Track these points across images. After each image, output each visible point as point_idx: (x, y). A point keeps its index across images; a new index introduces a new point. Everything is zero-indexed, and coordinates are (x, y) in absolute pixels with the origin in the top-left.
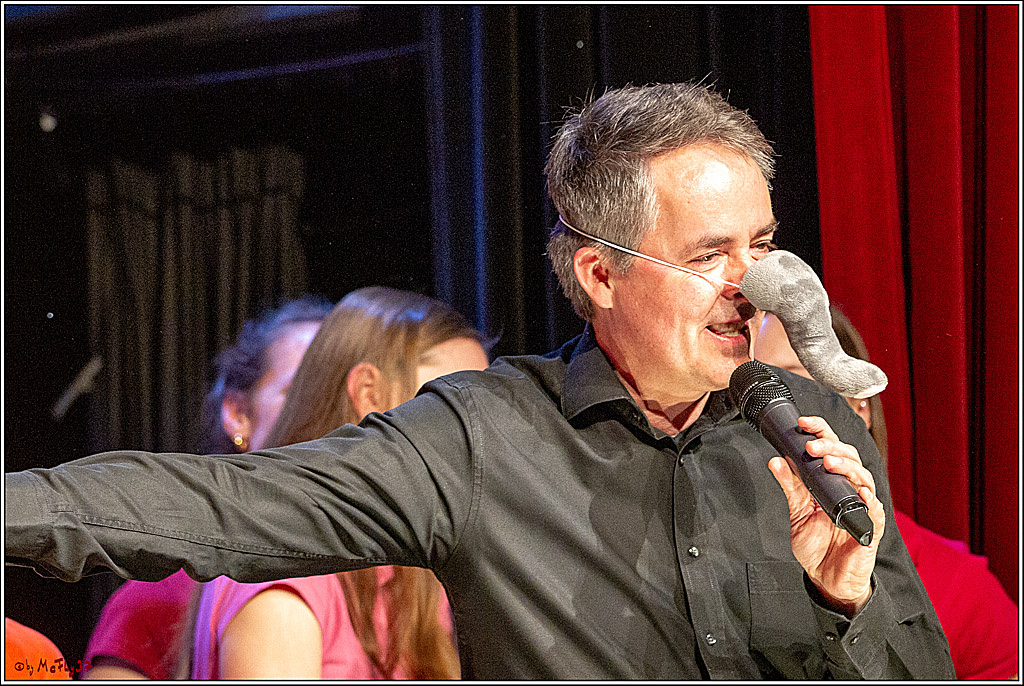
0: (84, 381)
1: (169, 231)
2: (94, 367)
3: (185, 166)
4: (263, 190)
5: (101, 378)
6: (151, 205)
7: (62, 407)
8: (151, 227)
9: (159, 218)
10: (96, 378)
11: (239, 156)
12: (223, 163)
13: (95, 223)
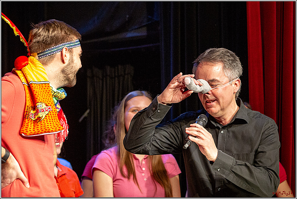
0: (86, 114)
1: (104, 82)
2: (88, 111)
3: (108, 68)
4: (125, 74)
5: (89, 114)
6: (101, 77)
7: (81, 120)
8: (101, 82)
9: (102, 80)
10: (88, 114)
11: (120, 67)
12: (116, 67)
13: (88, 80)
